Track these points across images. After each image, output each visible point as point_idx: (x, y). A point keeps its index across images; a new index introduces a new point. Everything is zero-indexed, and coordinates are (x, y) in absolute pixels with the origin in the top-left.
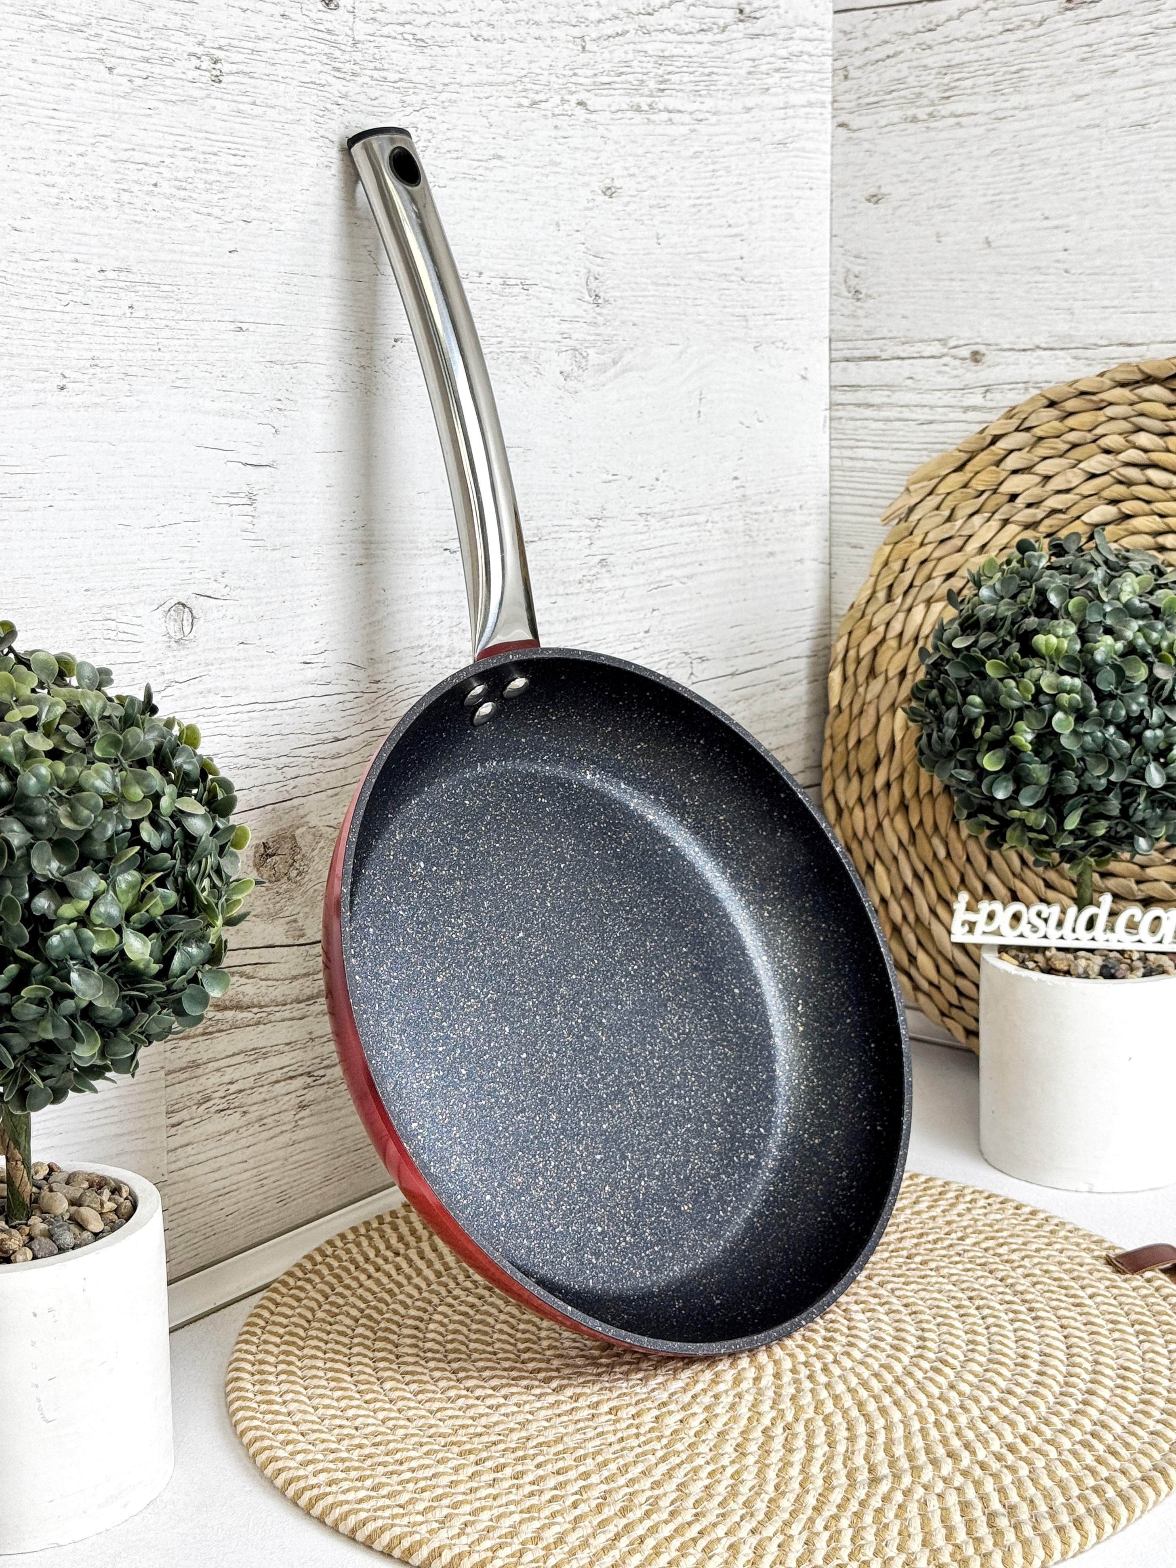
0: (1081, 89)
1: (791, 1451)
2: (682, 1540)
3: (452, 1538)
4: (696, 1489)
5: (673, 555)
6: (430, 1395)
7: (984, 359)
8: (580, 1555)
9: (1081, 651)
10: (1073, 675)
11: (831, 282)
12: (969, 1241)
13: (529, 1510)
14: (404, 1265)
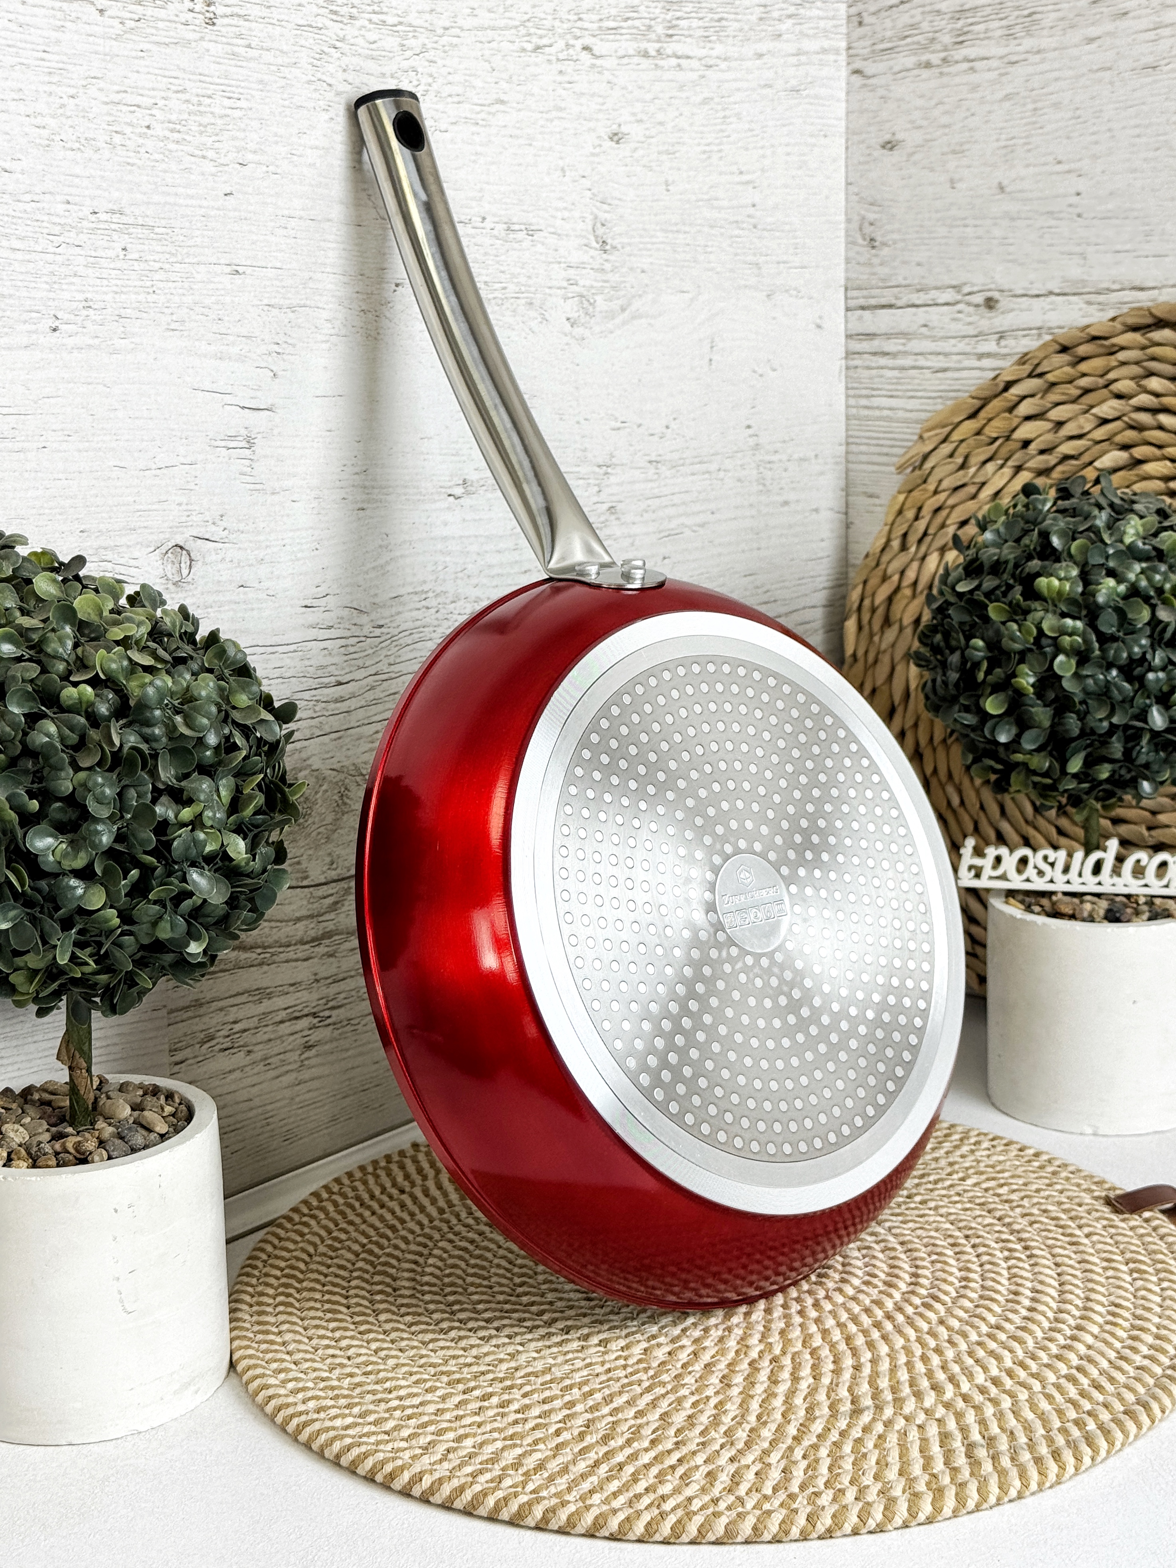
0: (1093, 32)
1: (776, 1382)
2: (660, 1467)
3: (435, 1463)
4: (679, 1419)
5: (684, 503)
6: (423, 1327)
7: (998, 305)
8: (559, 1481)
9: (1083, 594)
10: (1074, 618)
11: (847, 231)
12: (969, 1182)
13: (512, 1438)
14: (409, 1202)
